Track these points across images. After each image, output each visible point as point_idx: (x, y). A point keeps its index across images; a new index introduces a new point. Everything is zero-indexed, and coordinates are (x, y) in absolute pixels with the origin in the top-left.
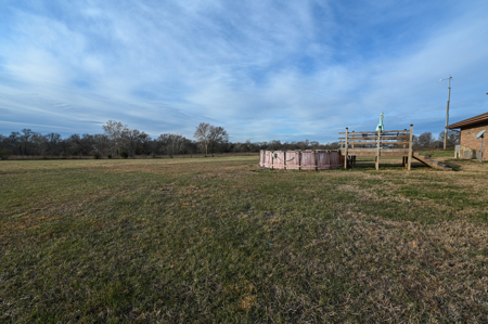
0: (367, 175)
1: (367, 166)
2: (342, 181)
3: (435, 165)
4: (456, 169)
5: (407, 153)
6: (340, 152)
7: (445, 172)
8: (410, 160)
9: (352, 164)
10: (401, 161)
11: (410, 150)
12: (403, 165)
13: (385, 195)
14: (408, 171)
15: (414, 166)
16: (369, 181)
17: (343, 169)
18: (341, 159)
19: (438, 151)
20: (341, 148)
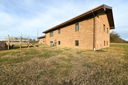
0: (16, 51)
1: (18, 48)
2: (5, 54)
3: (34, 46)
4: (38, 47)
5: (28, 43)
6: (6, 44)
7: (36, 48)
8: (29, 45)
9: (12, 47)
10: (27, 46)
11: (29, 43)
12: (28, 47)
13: (20, 56)
14: (29, 48)
15: (30, 47)
16: (16, 52)
17: (8, 50)
18: (6, 46)
19: (36, 43)
20: (7, 43)
